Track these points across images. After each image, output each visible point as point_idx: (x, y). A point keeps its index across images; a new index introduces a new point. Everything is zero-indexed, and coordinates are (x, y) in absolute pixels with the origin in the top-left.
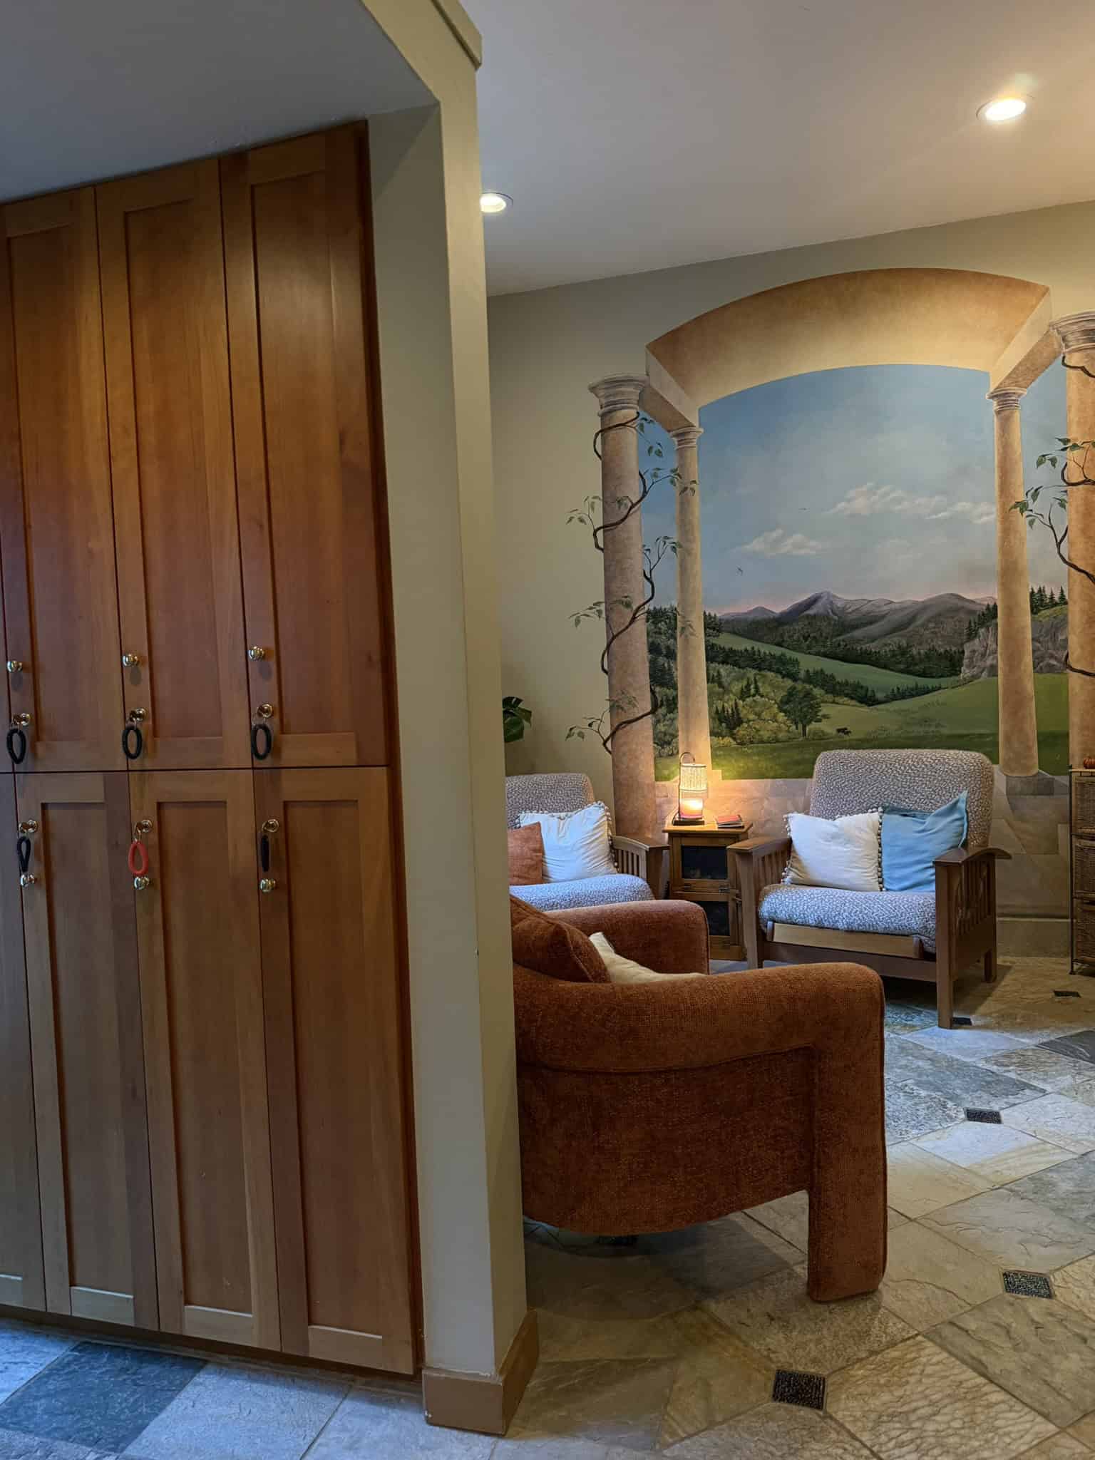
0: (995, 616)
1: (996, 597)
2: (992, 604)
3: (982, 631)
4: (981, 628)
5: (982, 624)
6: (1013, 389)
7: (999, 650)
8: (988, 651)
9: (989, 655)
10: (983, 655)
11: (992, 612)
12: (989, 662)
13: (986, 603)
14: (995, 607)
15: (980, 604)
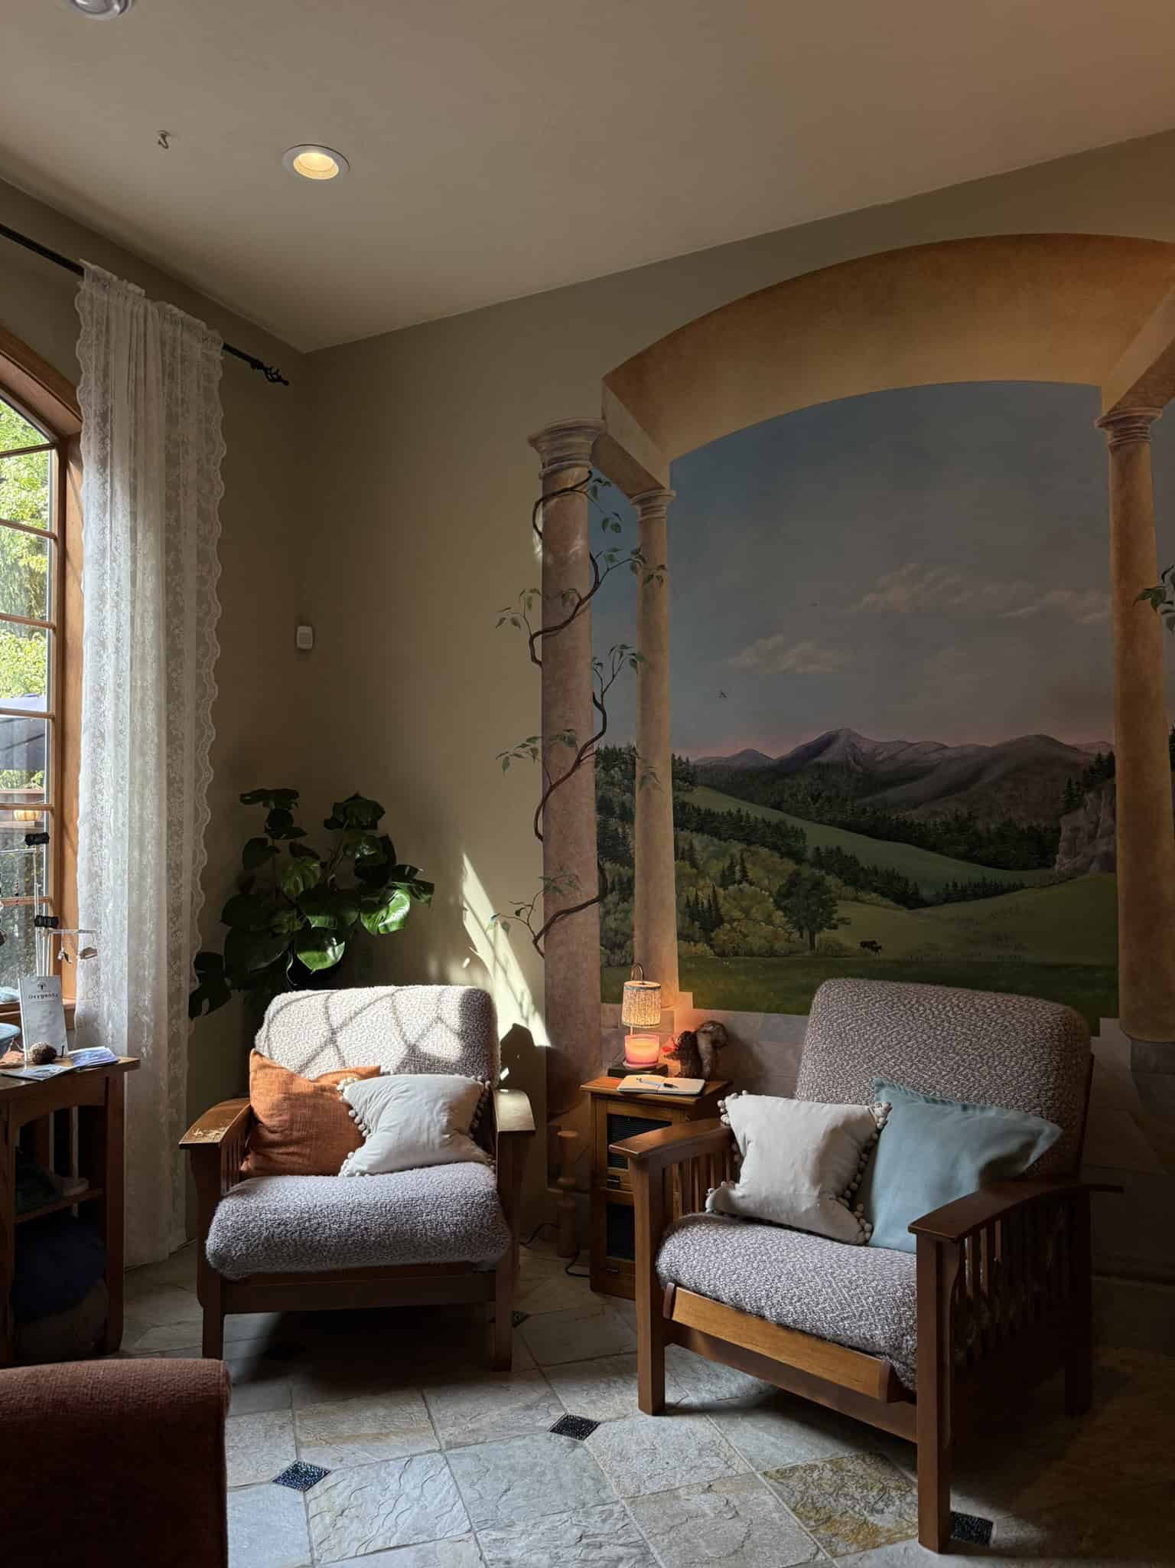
0: (1111, 773)
1: (1113, 742)
2: (1105, 754)
3: (1090, 796)
4: (1088, 792)
5: (1089, 786)
6: (1138, 411)
7: (1119, 829)
8: (1099, 831)
9: (1102, 837)
10: (1092, 837)
11: (1105, 767)
12: (1102, 847)
13: (1096, 752)
14: (1111, 758)
15: (1086, 754)
